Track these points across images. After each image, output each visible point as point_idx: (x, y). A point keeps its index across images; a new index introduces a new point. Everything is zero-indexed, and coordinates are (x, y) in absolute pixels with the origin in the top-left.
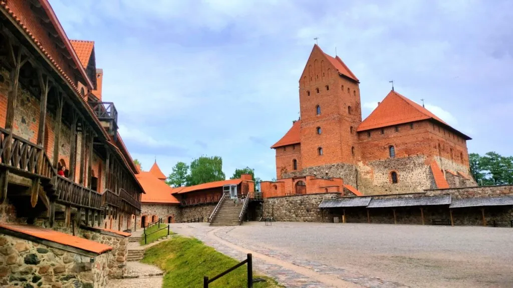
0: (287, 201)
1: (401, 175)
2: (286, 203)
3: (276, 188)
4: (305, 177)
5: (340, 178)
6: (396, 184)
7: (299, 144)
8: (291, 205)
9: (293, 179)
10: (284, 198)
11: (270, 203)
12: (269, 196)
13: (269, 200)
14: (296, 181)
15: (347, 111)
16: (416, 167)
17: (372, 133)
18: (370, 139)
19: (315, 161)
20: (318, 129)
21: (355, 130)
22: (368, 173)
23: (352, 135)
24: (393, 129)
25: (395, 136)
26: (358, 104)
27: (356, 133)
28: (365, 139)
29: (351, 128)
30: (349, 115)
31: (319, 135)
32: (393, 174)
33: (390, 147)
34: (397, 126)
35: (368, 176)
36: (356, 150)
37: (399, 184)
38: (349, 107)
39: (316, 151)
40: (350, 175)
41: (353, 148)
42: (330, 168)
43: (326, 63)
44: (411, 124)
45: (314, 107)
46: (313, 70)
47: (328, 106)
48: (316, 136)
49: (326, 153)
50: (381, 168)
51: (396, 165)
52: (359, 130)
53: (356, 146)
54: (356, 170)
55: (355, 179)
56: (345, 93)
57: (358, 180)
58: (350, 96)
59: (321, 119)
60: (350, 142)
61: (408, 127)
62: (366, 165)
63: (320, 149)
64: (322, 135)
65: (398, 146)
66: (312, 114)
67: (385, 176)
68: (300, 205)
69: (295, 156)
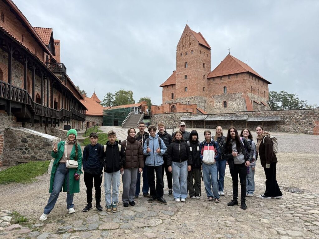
0: (164, 116)
1: (229, 103)
2: (164, 117)
3: (159, 109)
4: (176, 103)
5: (195, 104)
6: (226, 108)
7: (175, 84)
8: (166, 118)
9: (170, 104)
10: (163, 115)
11: (156, 117)
12: (155, 113)
14: (171, 105)
15: (202, 66)
16: (237, 99)
17: (216, 79)
18: (214, 83)
19: (183, 94)
20: (186, 76)
21: (206, 77)
22: (211, 101)
23: (204, 80)
24: (227, 77)
25: (228, 81)
26: (210, 62)
27: (207, 79)
28: (211, 83)
29: (204, 76)
30: (203, 69)
31: (186, 80)
32: (225, 102)
33: (225, 87)
34: (229, 76)
35: (212, 103)
36: (206, 89)
37: (227, 108)
38: (204, 64)
39: (184, 89)
40: (202, 102)
41: (204, 87)
42: (191, 98)
43: (192, 36)
44: (237, 74)
45: (184, 64)
46: (185, 41)
47: (192, 63)
48: (184, 80)
49: (189, 90)
50: (219, 99)
51: (227, 97)
52: (209, 77)
53: (206, 87)
54: (205, 100)
55: (204, 105)
56: (202, 55)
57: (206, 105)
58: (205, 57)
59: (188, 71)
60: (203, 84)
61: (235, 76)
62: (211, 97)
63: (186, 88)
64: (188, 80)
65: (229, 87)
66: (183, 67)
67: (220, 103)
68: (171, 118)
69: (173, 91)
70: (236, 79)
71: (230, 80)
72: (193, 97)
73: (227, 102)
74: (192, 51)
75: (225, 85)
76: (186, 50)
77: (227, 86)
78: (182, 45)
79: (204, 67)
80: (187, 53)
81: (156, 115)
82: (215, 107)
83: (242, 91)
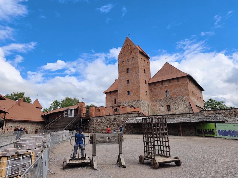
2: (104, 120)
3: (99, 111)
5: (139, 108)
6: (169, 112)
7: (117, 91)
9: (113, 107)
15: (143, 72)
16: (181, 102)
17: (156, 84)
18: (155, 88)
19: (125, 98)
20: (128, 81)
21: (147, 82)
22: (154, 106)
23: (146, 85)
24: (168, 82)
25: (169, 85)
26: (149, 69)
27: (148, 84)
28: (153, 87)
29: (146, 81)
30: (144, 74)
31: (128, 84)
32: (168, 106)
34: (170, 80)
35: (155, 107)
36: (148, 93)
37: (171, 112)
38: (144, 70)
39: (126, 93)
40: (145, 106)
41: (146, 92)
42: (134, 102)
43: (133, 46)
44: (178, 79)
45: (126, 70)
46: (126, 50)
47: (133, 69)
48: (127, 85)
49: (132, 94)
50: (162, 103)
51: (170, 101)
52: (149, 82)
53: (148, 91)
54: (148, 104)
55: (147, 109)
56: (142, 62)
57: (149, 109)
58: (145, 64)
59: (129, 76)
60: (145, 88)
61: (176, 80)
62: (153, 101)
63: (128, 92)
64: (130, 84)
65: (171, 91)
66: (125, 73)
67: (163, 107)
68: (113, 122)
69: (115, 97)
70: (178, 83)
71: (171, 84)
72: (136, 101)
73: (171, 106)
74: (133, 58)
75: (166, 90)
76: (127, 58)
77: (168, 90)
78: (123, 54)
80: (128, 60)
81: (96, 118)
82: (159, 111)
83: (185, 94)
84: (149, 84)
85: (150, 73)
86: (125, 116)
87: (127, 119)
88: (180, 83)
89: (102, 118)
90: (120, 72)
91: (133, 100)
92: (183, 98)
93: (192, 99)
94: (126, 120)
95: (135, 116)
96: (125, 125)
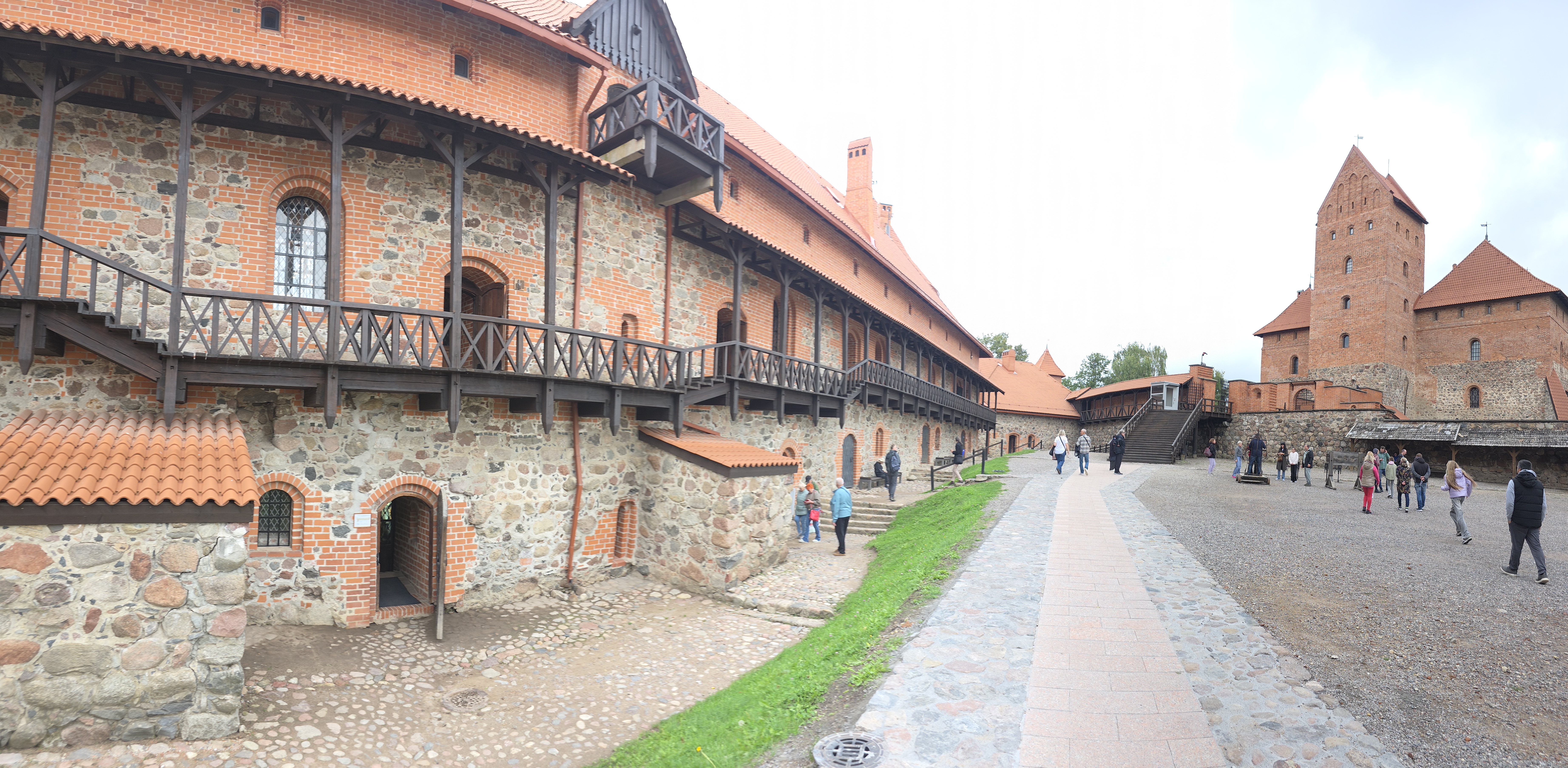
0: (1280, 421)
1: (1488, 393)
2: (1276, 425)
3: (1259, 394)
4: (1314, 383)
5: (1377, 390)
6: (1476, 406)
7: (1307, 328)
8: (1286, 429)
9: (1292, 385)
10: (1274, 416)
11: (1245, 423)
12: (1244, 410)
13: (1243, 417)
14: (1297, 389)
15: (1401, 270)
16: (1518, 380)
17: (1442, 314)
18: (1438, 326)
19: (1332, 356)
20: (1347, 299)
21: (1411, 305)
22: (1426, 385)
23: (1405, 314)
24: (1483, 309)
25: (1485, 320)
26: (1421, 262)
27: (1413, 311)
28: (1428, 325)
29: (1406, 301)
30: (1403, 279)
31: (1345, 310)
32: (1474, 390)
33: (1474, 341)
34: (1487, 303)
35: (1427, 392)
36: (1410, 343)
37: (1481, 409)
38: (1405, 264)
39: (1338, 339)
40: (1396, 386)
41: (1405, 338)
42: (1361, 371)
43: (1372, 179)
44: (1517, 300)
45: (1341, 261)
46: (1346, 193)
47: (1367, 259)
48: (1341, 312)
49: (1355, 343)
50: (1453, 377)
51: (1481, 374)
52: (1418, 307)
53: (1410, 336)
54: (1406, 379)
55: (1403, 395)
56: (1400, 237)
57: (1409, 397)
58: (1408, 245)
59: (1353, 282)
60: (1401, 327)
61: (1511, 306)
62: (1425, 371)
63: (1345, 336)
64: (1353, 310)
65: (1488, 341)
66: (1336, 273)
67: (1457, 393)
68: (1306, 431)
69: (1296, 351)
70: (1517, 315)
71: (1492, 318)
72: (1368, 367)
73: (1483, 390)
74: (1370, 222)
75: (1474, 335)
76: (1349, 220)
77: (1481, 338)
78: (1334, 208)
79: (1405, 274)
80: (1351, 228)
81: (1248, 417)
82: (1439, 406)
83: (1536, 355)
84: (1417, 312)
85: (1423, 273)
86: (1343, 416)
87: (1350, 427)
88: (1525, 316)
89: (1268, 416)
90: (1320, 268)
91: (1358, 366)
92: (1528, 367)
93: (1558, 371)
94: (1345, 429)
95: (1375, 420)
96: (1343, 444)
